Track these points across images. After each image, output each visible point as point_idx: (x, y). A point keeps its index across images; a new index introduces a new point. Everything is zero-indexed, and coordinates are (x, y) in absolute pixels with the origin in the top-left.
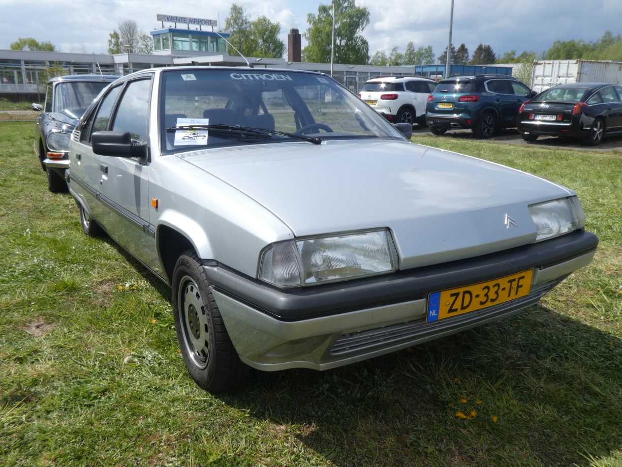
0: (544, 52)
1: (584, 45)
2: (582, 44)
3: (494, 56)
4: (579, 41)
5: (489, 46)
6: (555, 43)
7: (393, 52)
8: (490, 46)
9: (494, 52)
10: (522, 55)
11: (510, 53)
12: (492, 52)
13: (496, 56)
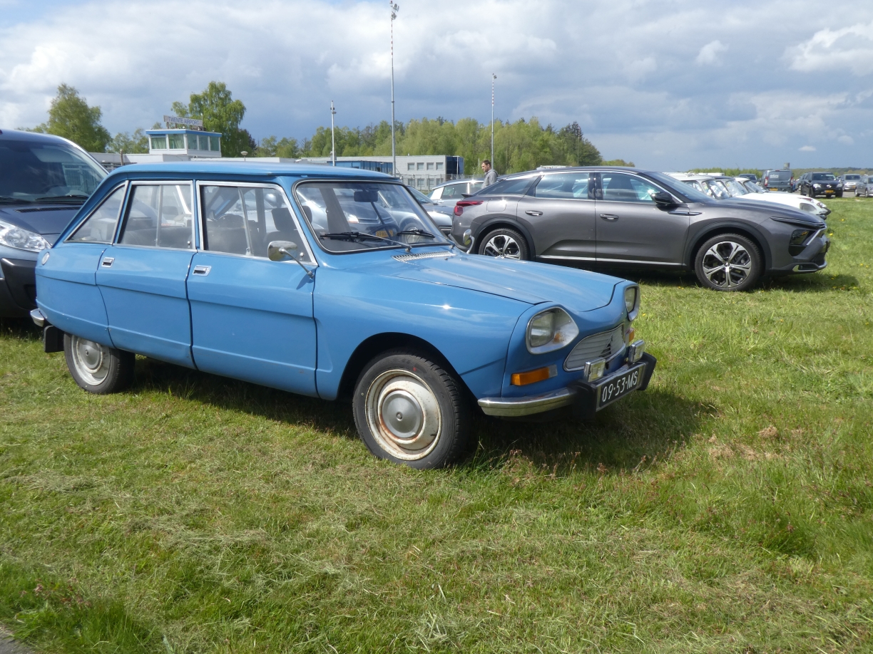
0: (305, 139)
1: (348, 133)
2: (346, 131)
3: (253, 142)
4: (344, 129)
5: (245, 130)
6: (318, 130)
7: (136, 134)
8: (248, 130)
9: (253, 137)
10: (283, 141)
11: (269, 139)
12: (250, 137)
13: (256, 142)
